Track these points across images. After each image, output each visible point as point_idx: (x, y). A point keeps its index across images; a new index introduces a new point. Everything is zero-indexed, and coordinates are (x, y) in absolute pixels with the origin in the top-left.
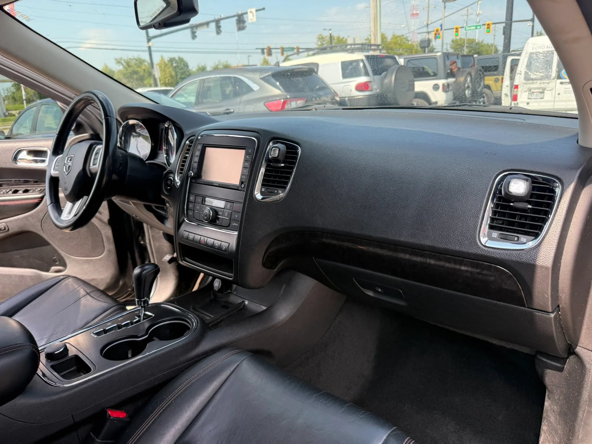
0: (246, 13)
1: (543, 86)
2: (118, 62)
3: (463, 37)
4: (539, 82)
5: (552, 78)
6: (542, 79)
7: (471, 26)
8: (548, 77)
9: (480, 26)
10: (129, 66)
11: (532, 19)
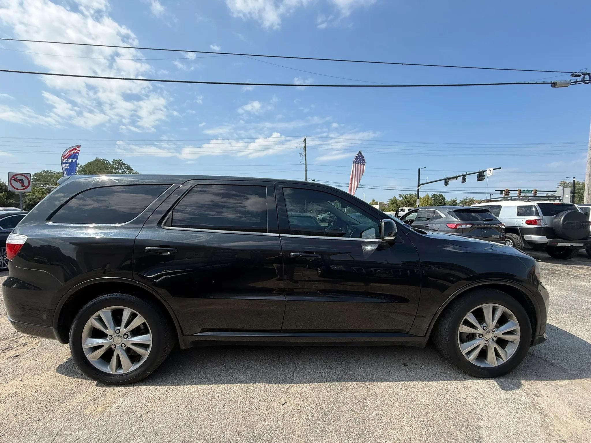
0: (486, 171)
2: (400, 196)
10: (406, 198)
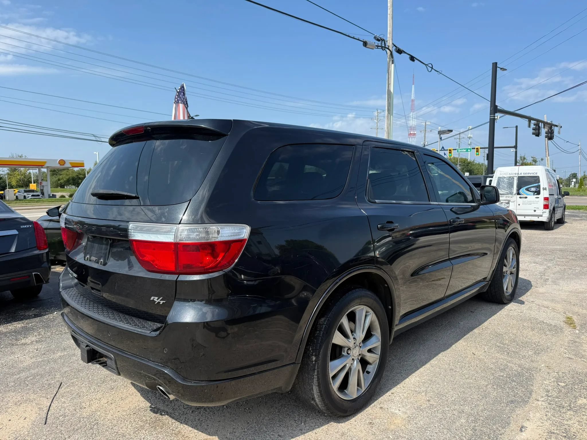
1: (508, 199)
3: (457, 156)
4: (505, 196)
5: (514, 194)
6: (508, 194)
7: (463, 149)
8: (511, 193)
9: (470, 149)
11: (515, 146)
